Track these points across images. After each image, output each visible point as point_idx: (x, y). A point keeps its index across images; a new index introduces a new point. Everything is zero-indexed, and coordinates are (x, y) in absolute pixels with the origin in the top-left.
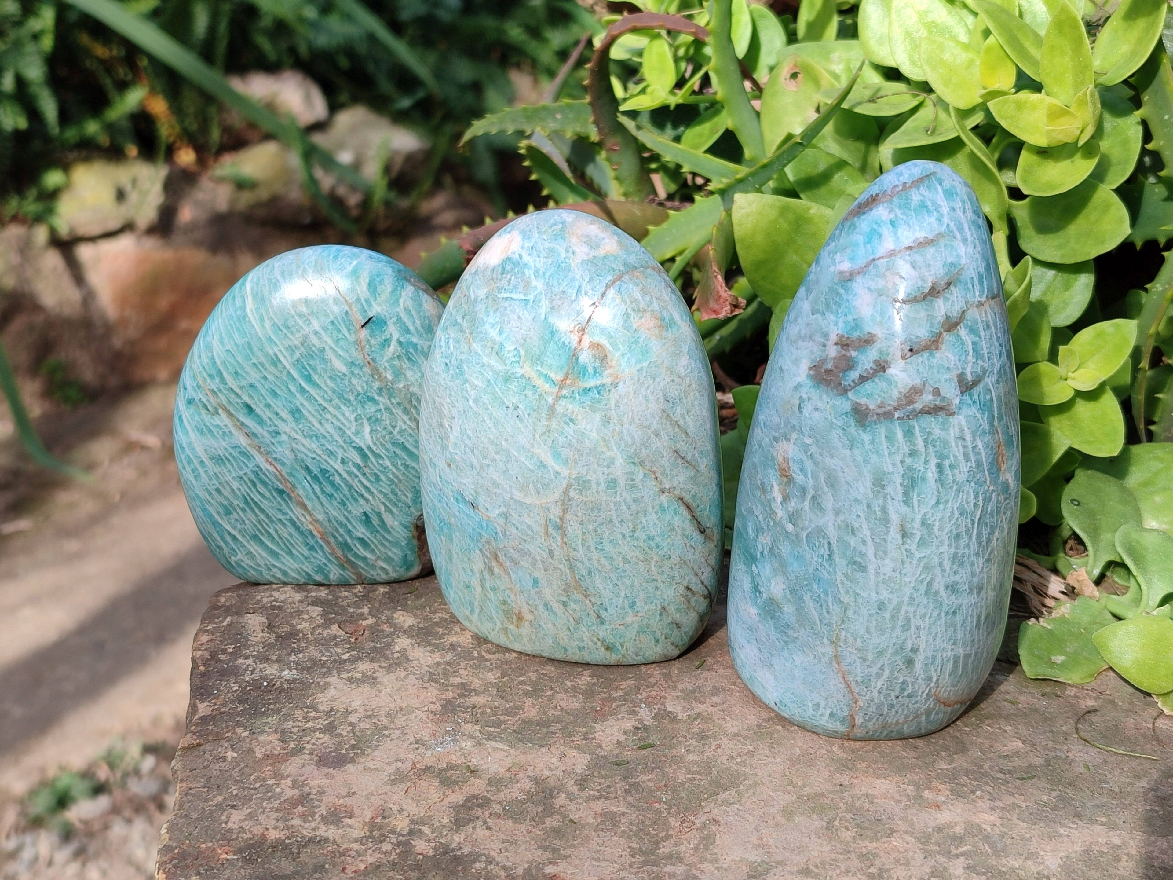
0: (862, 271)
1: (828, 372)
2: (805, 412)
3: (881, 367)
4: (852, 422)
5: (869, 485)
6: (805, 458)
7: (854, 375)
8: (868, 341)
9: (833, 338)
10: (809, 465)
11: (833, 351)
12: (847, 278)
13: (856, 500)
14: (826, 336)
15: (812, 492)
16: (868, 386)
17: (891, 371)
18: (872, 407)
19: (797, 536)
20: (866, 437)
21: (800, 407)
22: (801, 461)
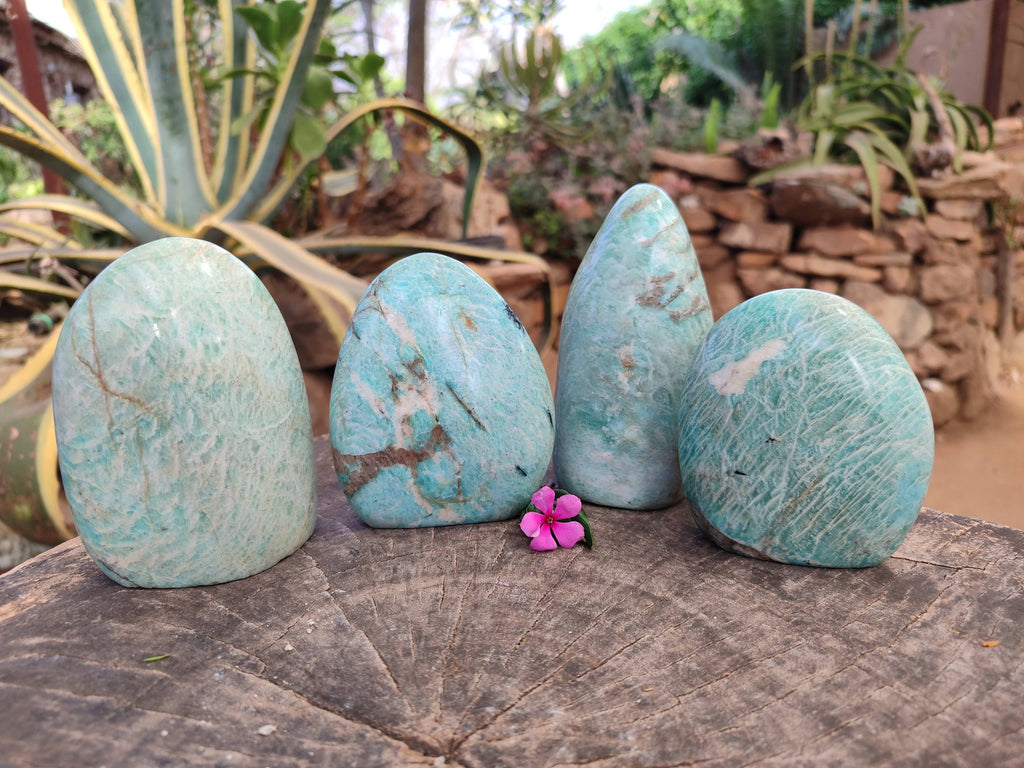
0: (656, 239)
1: (649, 299)
2: (639, 325)
3: (681, 289)
4: (672, 323)
5: (687, 355)
6: (644, 351)
7: (667, 296)
8: (670, 277)
9: (649, 279)
10: (647, 354)
11: (651, 287)
12: (648, 246)
13: (682, 365)
14: (644, 279)
15: (653, 369)
16: (676, 301)
17: (686, 290)
18: (681, 312)
19: (645, 397)
20: (681, 330)
21: (634, 323)
22: (641, 354)
